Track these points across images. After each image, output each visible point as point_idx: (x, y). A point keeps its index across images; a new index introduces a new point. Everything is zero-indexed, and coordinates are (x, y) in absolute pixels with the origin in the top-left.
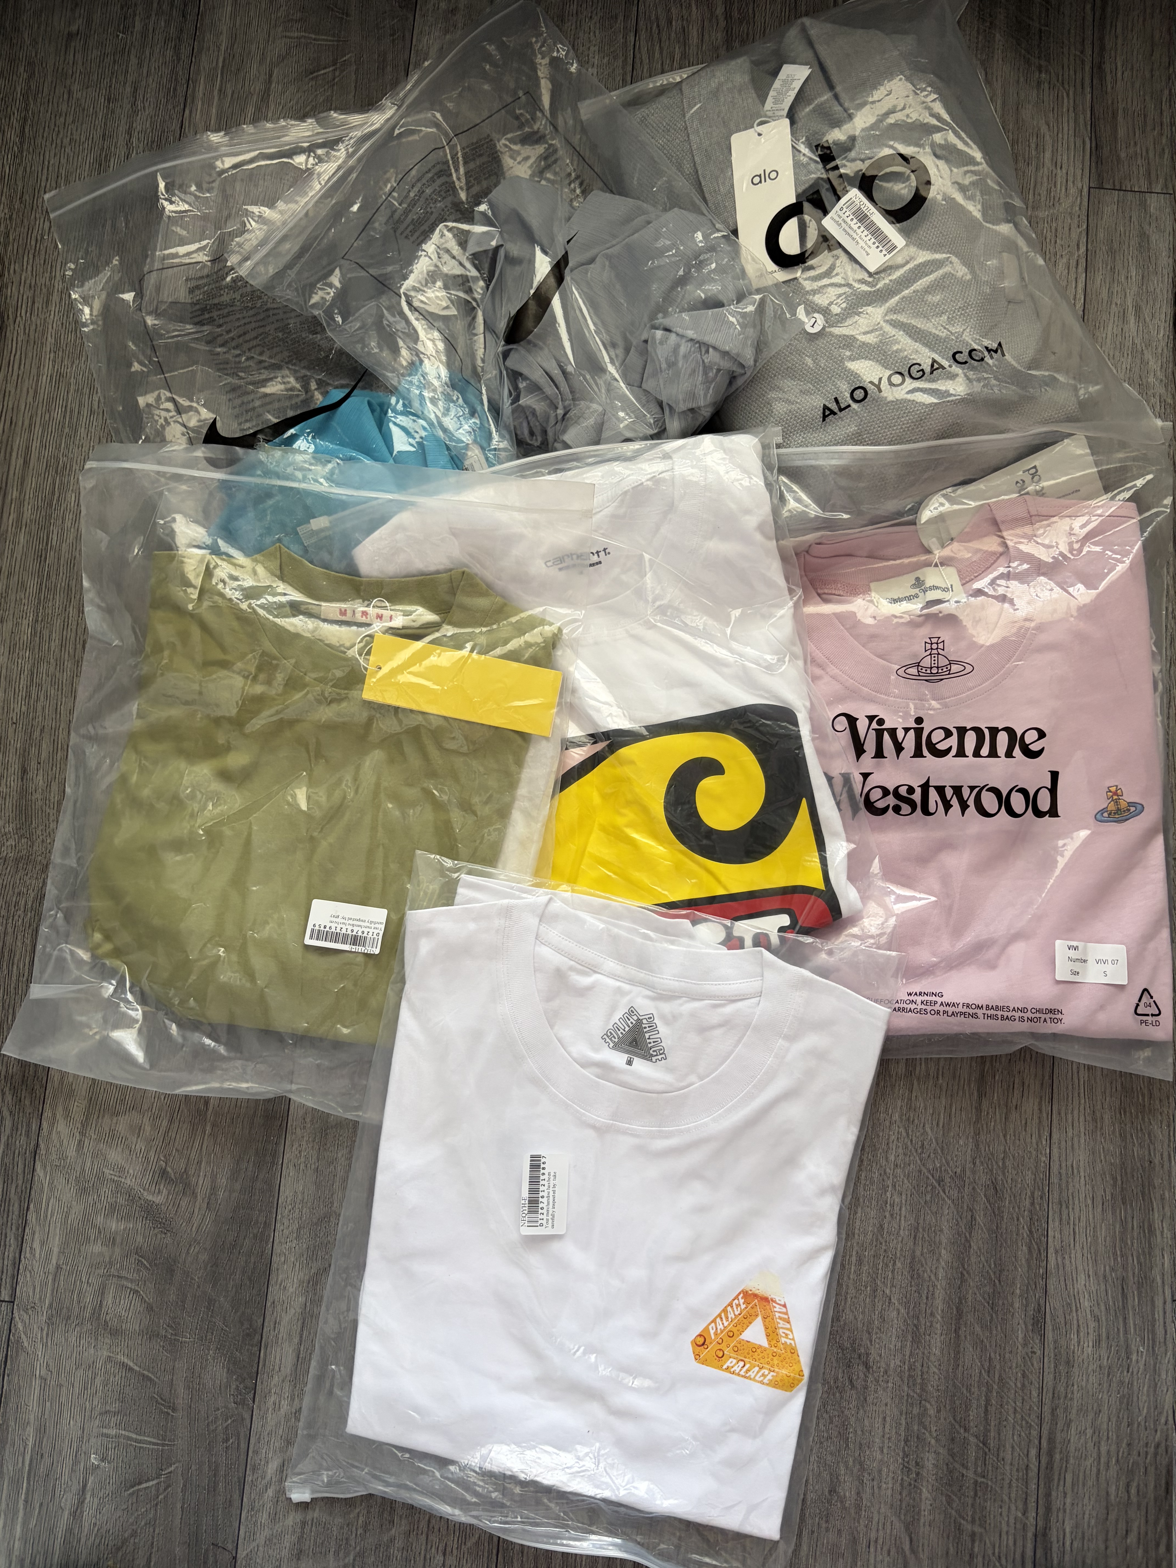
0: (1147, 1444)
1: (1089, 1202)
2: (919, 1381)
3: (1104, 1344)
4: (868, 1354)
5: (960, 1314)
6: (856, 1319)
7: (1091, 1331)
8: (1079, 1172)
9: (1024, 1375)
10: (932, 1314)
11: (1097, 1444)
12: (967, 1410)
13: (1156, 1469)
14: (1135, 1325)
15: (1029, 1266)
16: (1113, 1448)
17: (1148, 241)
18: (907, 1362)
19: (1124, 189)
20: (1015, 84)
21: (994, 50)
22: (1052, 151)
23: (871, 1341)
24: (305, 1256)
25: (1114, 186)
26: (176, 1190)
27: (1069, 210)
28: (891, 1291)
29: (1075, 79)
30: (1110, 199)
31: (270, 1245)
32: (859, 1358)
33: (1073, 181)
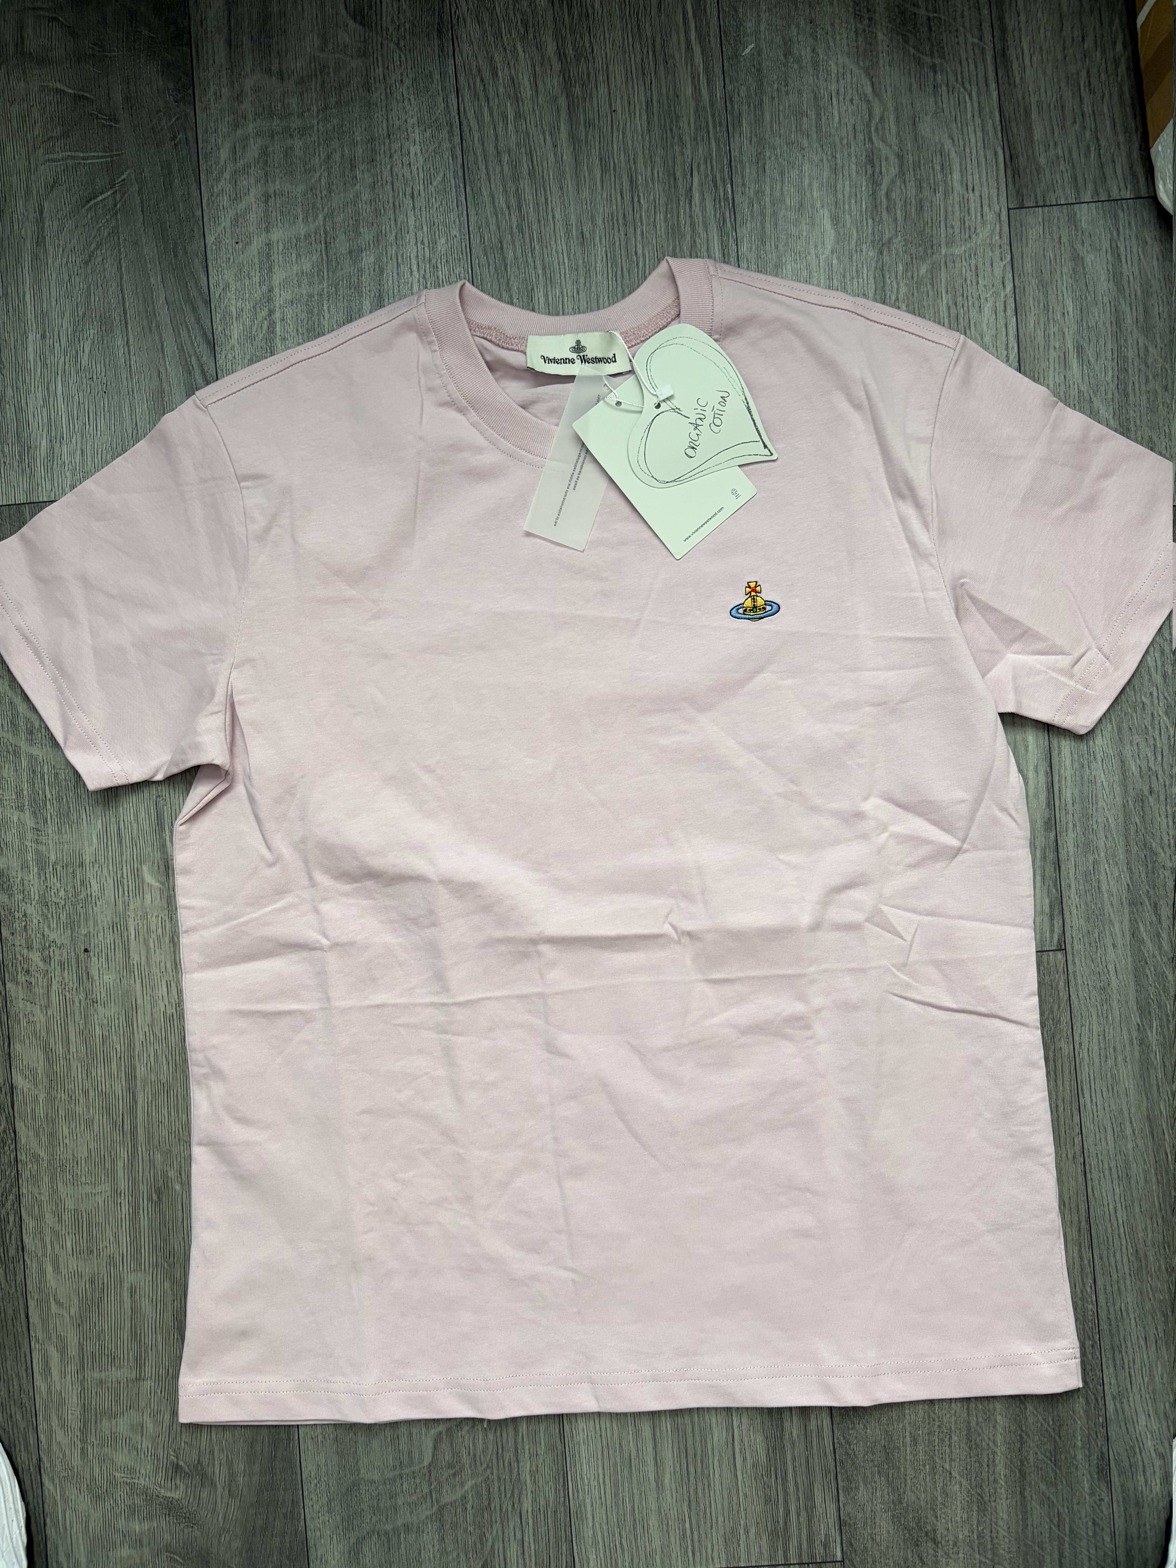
1: (1142, 1343)
2: (990, 1547)
4: (935, 1531)
5: (1023, 1476)
6: (918, 1499)
8: (1128, 1313)
9: (1094, 1524)
10: (995, 1481)
15: (1088, 1418)
17: (1083, 264)
18: (975, 1531)
19: (1048, 203)
20: (908, 93)
21: (878, 53)
22: (961, 171)
23: (937, 1517)
24: (341, 1528)
25: (1037, 202)
26: (194, 1482)
27: (988, 241)
28: (951, 1466)
29: (977, 75)
30: (1034, 220)
31: (302, 1523)
32: (927, 1534)
33: (989, 205)
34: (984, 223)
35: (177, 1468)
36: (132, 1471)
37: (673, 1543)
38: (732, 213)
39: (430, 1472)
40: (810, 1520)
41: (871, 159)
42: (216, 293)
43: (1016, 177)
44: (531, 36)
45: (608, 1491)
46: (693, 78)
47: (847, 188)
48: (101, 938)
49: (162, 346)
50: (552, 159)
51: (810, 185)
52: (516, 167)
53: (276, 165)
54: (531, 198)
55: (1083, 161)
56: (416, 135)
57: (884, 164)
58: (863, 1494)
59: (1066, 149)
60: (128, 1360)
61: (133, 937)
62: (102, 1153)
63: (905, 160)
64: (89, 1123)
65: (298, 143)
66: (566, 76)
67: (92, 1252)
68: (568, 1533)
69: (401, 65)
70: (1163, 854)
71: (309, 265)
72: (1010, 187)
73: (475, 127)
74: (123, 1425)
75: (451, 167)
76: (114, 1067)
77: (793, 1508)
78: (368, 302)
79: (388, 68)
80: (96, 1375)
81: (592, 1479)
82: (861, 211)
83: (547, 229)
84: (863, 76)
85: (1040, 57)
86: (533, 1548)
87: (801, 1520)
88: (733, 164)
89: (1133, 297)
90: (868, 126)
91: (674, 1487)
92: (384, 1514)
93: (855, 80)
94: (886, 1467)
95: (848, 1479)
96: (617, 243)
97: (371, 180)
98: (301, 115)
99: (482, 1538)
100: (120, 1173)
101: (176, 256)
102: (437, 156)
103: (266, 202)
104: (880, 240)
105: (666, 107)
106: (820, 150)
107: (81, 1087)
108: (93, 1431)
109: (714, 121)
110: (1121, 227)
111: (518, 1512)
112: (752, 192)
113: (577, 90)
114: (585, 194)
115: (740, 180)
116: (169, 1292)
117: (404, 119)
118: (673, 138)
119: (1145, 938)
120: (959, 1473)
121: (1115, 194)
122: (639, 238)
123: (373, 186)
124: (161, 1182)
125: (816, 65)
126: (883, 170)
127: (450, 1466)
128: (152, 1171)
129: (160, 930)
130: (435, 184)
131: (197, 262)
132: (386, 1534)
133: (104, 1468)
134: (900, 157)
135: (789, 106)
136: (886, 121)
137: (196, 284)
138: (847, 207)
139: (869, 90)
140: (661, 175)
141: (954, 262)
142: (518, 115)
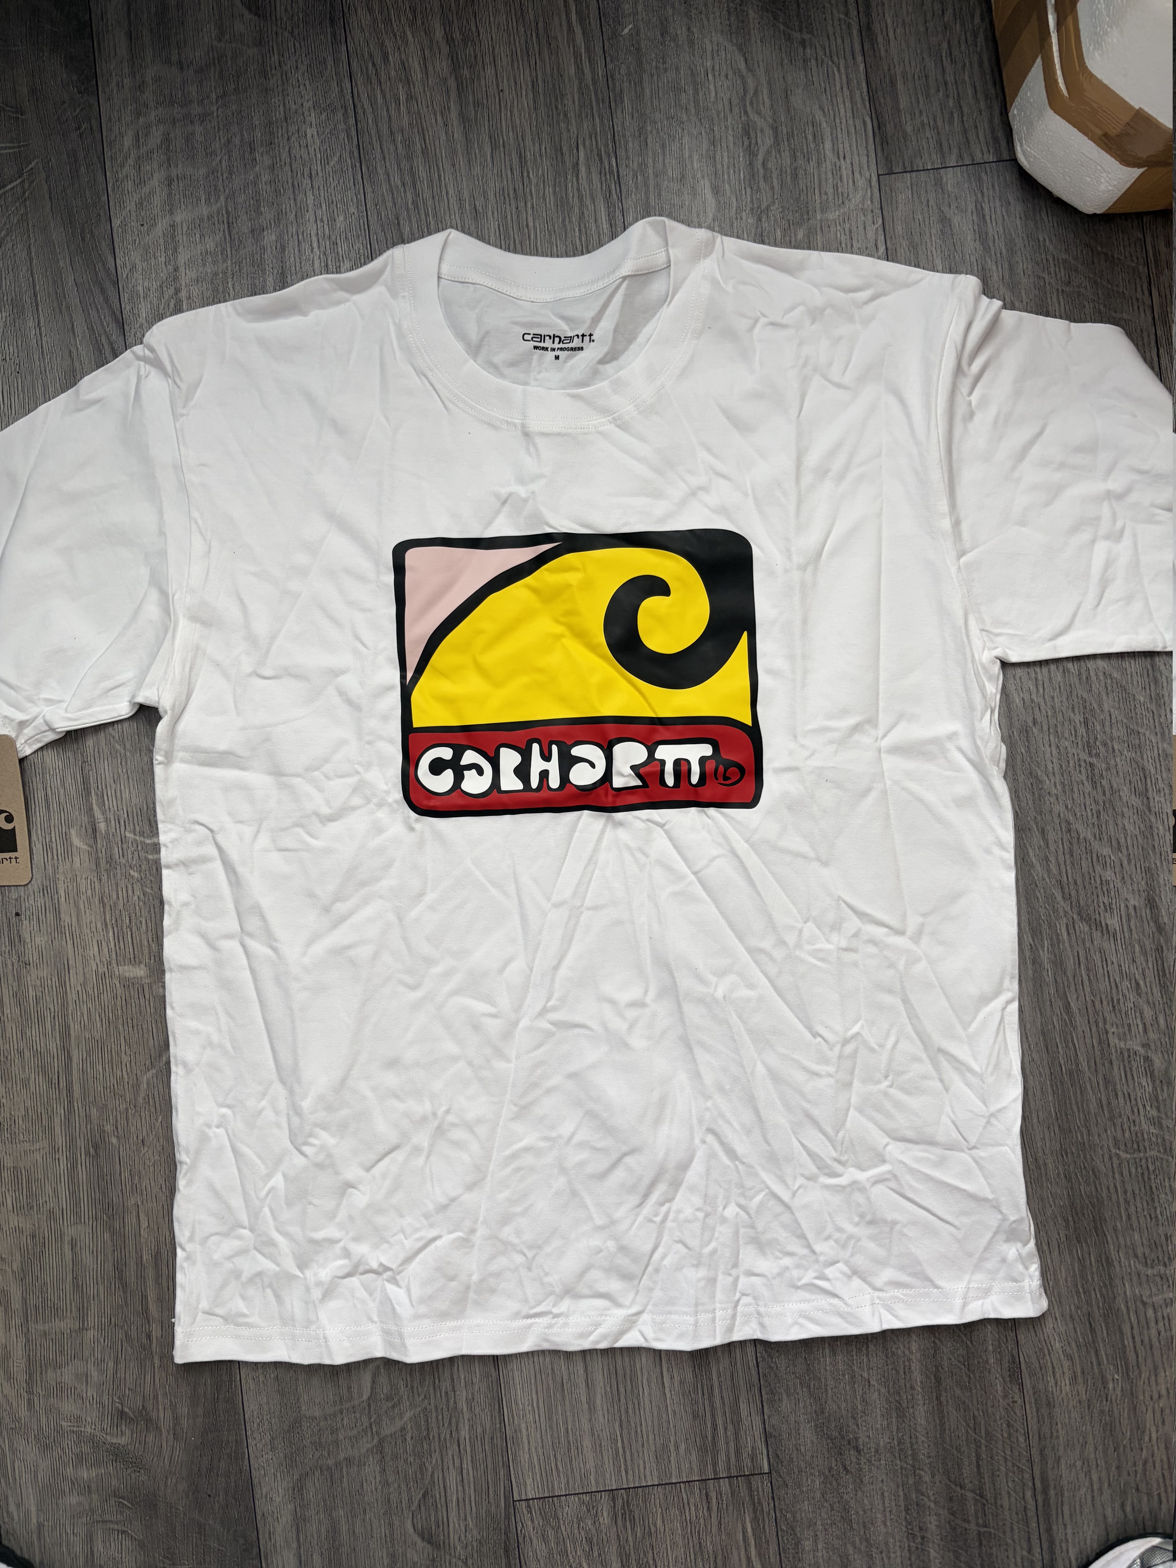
0: (1135, 1463)
2: (910, 1452)
3: (1080, 1379)
4: (857, 1439)
5: (938, 1381)
6: (839, 1408)
7: (1066, 1370)
9: (1008, 1425)
10: (912, 1388)
11: (1088, 1473)
12: (960, 1469)
13: (1147, 1484)
14: (1107, 1355)
16: (1104, 1473)
17: (950, 225)
18: (896, 1438)
19: (916, 169)
20: (780, 68)
21: (750, 30)
22: (832, 140)
23: (858, 1425)
24: (284, 1465)
25: (905, 168)
26: (139, 1427)
27: (860, 206)
28: (869, 1374)
29: (844, 48)
30: (902, 184)
31: (246, 1462)
32: (849, 1443)
33: (860, 172)
34: (856, 190)
35: (122, 1414)
36: (79, 1419)
37: (607, 1463)
38: (617, 185)
39: (369, 1406)
40: (736, 1434)
41: (747, 131)
42: (123, 273)
43: (885, 144)
44: (419, 22)
45: (542, 1414)
46: (576, 58)
47: (726, 160)
48: (32, 902)
49: (73, 326)
50: (443, 137)
51: (691, 157)
52: (409, 145)
53: (178, 150)
54: (424, 175)
55: (947, 128)
56: (312, 118)
57: (759, 135)
58: (786, 1405)
59: (931, 117)
60: (71, 1311)
61: (63, 899)
62: (39, 1111)
63: (779, 133)
64: (25, 1083)
65: (198, 129)
66: (455, 59)
67: (32, 1208)
68: (505, 1459)
69: (295, 52)
70: (1048, 782)
71: (212, 244)
72: (880, 154)
73: (369, 110)
74: (67, 1375)
75: (347, 147)
76: (48, 1026)
77: (720, 1422)
78: (271, 279)
79: (283, 55)
80: (40, 1327)
81: (527, 1403)
82: (740, 181)
83: (442, 205)
84: (737, 52)
85: (903, 31)
86: (471, 1474)
87: (729, 1433)
88: (616, 138)
89: (999, 255)
90: (743, 99)
91: (605, 1408)
92: (326, 1449)
93: (729, 56)
94: (807, 1378)
95: (772, 1392)
96: (509, 217)
97: (270, 162)
98: (201, 102)
99: (422, 1467)
100: (58, 1130)
101: (83, 240)
102: (333, 137)
103: (170, 185)
104: (759, 207)
105: (551, 86)
106: (698, 123)
107: (16, 1047)
108: (39, 1382)
109: (597, 99)
110: (985, 190)
111: (456, 1440)
112: (635, 164)
113: (466, 72)
114: (477, 170)
115: (623, 153)
116: (109, 1243)
117: (300, 103)
118: (559, 114)
119: (1035, 862)
120: (877, 1380)
121: (978, 158)
122: (530, 211)
123: (272, 168)
124: (98, 1136)
125: (691, 43)
126: (759, 141)
127: (388, 1399)
128: (89, 1127)
129: (89, 892)
130: (332, 164)
131: (104, 245)
132: (329, 1468)
133: (51, 1418)
134: (775, 129)
135: (668, 82)
136: (761, 96)
137: (104, 265)
138: (726, 177)
139: (742, 66)
140: (548, 150)
141: (829, 227)
142: (410, 97)
